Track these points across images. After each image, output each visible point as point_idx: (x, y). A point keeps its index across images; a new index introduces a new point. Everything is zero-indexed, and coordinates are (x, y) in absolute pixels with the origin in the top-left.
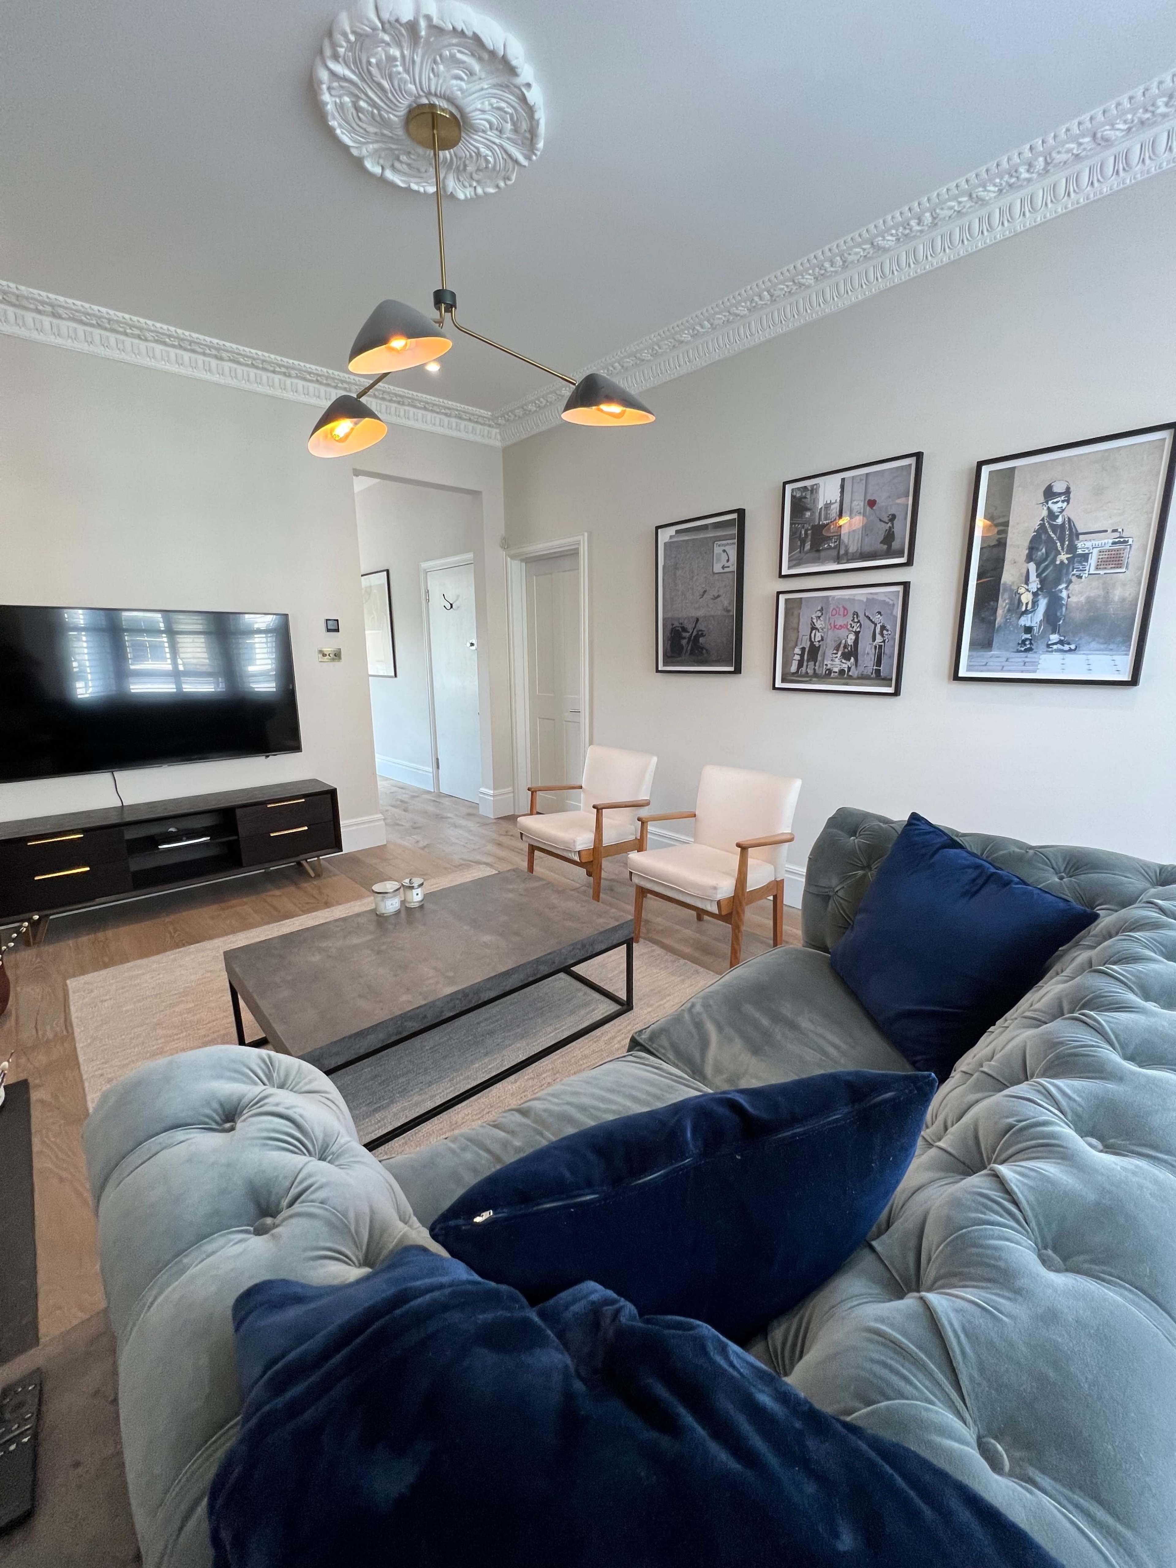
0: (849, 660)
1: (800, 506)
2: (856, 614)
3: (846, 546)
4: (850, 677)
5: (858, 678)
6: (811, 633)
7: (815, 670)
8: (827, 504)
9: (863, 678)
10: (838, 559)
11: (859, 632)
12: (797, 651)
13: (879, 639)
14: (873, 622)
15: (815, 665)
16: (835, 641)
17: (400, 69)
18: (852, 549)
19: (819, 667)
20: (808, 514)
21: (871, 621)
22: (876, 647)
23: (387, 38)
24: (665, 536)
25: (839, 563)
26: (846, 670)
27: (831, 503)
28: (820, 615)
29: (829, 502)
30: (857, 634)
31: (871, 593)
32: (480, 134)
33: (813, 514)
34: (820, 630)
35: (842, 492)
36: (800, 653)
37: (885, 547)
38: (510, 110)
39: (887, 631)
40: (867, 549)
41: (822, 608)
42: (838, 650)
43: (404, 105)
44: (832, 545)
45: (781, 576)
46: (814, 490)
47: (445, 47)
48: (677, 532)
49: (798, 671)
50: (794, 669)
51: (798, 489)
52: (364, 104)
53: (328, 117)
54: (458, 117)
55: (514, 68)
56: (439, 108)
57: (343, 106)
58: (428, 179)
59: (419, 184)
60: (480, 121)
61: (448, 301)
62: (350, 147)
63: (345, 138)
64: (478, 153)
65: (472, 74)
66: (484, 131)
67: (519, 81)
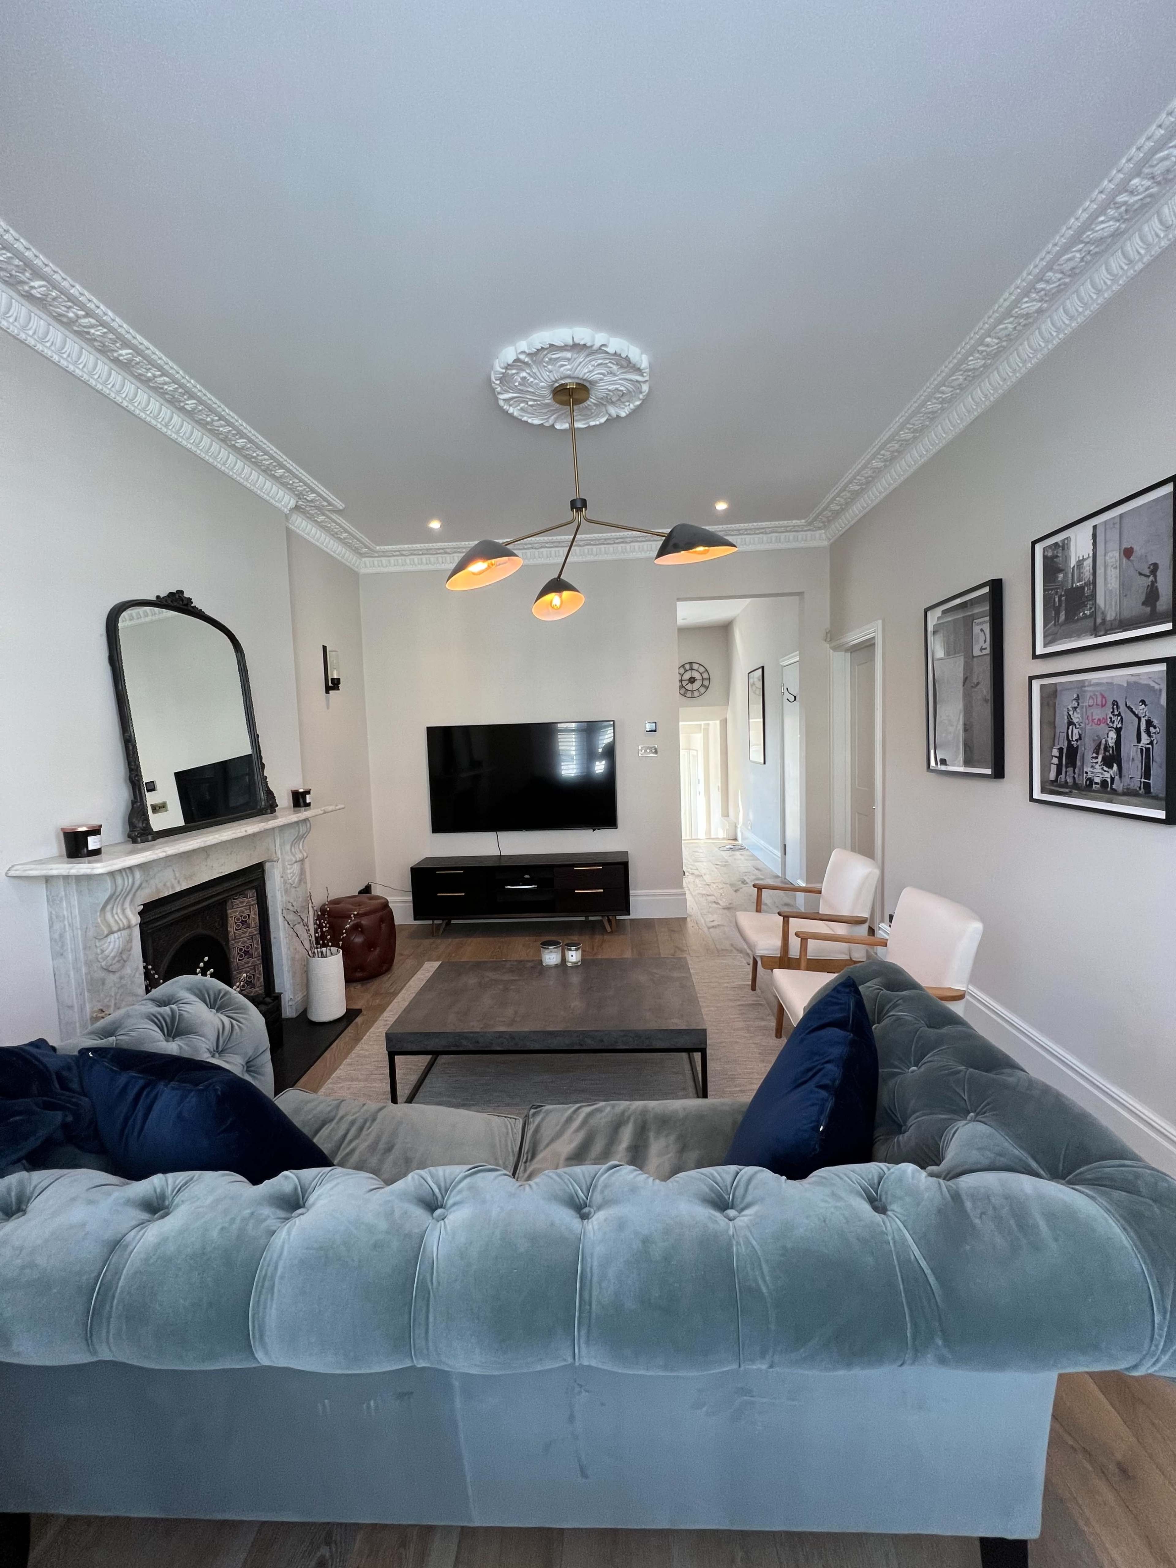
0: (1111, 767)
1: (1052, 567)
2: (1115, 703)
3: (1103, 613)
4: (1114, 792)
5: (1124, 794)
6: (1068, 728)
7: (1074, 778)
8: (1079, 561)
9: (1130, 794)
10: (1095, 632)
11: (1121, 728)
12: (1055, 752)
13: (1145, 739)
14: (1136, 716)
15: (1074, 773)
16: (1094, 741)
17: (532, 379)
18: (1110, 616)
19: (1079, 775)
20: (1061, 576)
21: (1134, 713)
22: (1142, 750)
23: (514, 371)
24: (934, 618)
25: (1096, 636)
26: (1109, 780)
27: (1084, 560)
28: (1076, 705)
29: (1081, 558)
30: (1118, 731)
31: (1132, 675)
32: (600, 381)
33: (1066, 575)
34: (1078, 726)
35: (1095, 544)
36: (1058, 755)
37: (1148, 609)
38: (608, 361)
39: (1155, 727)
40: (1126, 614)
41: (1078, 696)
42: (1098, 753)
43: (547, 393)
44: (1087, 612)
45: (1035, 656)
46: (1064, 546)
47: (544, 358)
48: (944, 612)
49: (1056, 780)
50: (1052, 776)
51: (1049, 547)
52: (530, 403)
53: (520, 418)
54: (581, 382)
55: (585, 345)
56: (567, 384)
57: (522, 409)
58: (597, 416)
59: (594, 421)
60: (594, 376)
61: (579, 505)
62: (542, 424)
63: (536, 422)
64: (610, 391)
65: (569, 360)
66: (601, 379)
67: (595, 348)
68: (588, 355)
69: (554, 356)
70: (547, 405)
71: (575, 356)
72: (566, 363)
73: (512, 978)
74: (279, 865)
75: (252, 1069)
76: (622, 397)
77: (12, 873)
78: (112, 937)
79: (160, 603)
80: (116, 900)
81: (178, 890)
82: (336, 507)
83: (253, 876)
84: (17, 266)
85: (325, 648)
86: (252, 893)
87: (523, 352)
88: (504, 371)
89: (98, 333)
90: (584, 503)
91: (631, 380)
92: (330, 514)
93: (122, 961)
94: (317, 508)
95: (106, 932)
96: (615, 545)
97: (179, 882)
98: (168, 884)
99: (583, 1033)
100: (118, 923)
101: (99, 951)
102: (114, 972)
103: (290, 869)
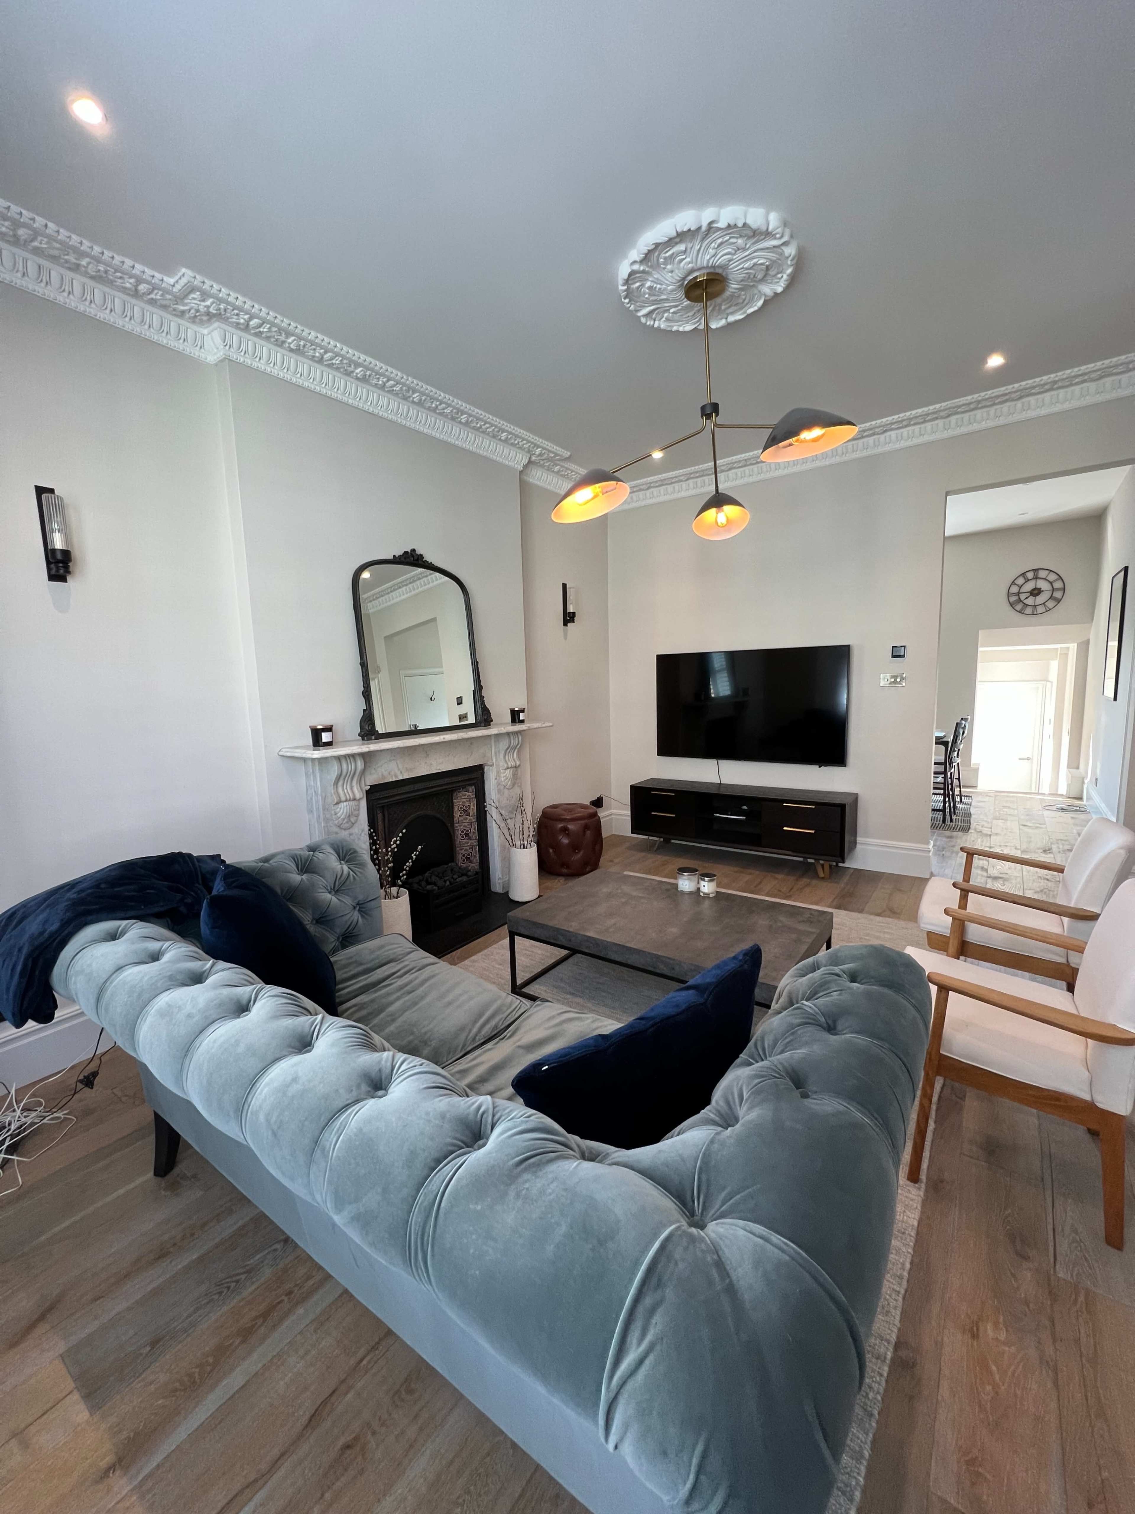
17: (659, 286)
23: (638, 284)
32: (731, 263)
38: (727, 238)
43: (680, 295)
47: (658, 260)
52: (672, 311)
53: (669, 329)
54: (712, 270)
55: (689, 230)
56: (696, 278)
57: (668, 320)
58: (751, 301)
59: (751, 307)
60: (720, 260)
61: (711, 410)
62: (695, 328)
63: (689, 328)
64: (747, 269)
65: (685, 252)
66: (730, 261)
67: (704, 228)
68: (703, 239)
69: (667, 254)
70: (687, 307)
71: (690, 245)
72: (684, 257)
73: (640, 895)
74: (494, 769)
75: (363, 910)
76: (768, 272)
77: (281, 753)
78: (342, 805)
79: (396, 561)
80: (345, 779)
81: (401, 778)
82: (561, 456)
83: (473, 776)
84: (275, 331)
85: (564, 586)
86: (472, 789)
87: (635, 262)
88: (625, 287)
89: (337, 362)
90: (715, 408)
91: (768, 248)
92: (563, 464)
93: (350, 823)
94: (548, 459)
95: (336, 801)
96: (865, 440)
97: (401, 772)
98: (392, 773)
99: (658, 957)
100: (345, 795)
101: (333, 812)
102: (345, 829)
103: (504, 773)
